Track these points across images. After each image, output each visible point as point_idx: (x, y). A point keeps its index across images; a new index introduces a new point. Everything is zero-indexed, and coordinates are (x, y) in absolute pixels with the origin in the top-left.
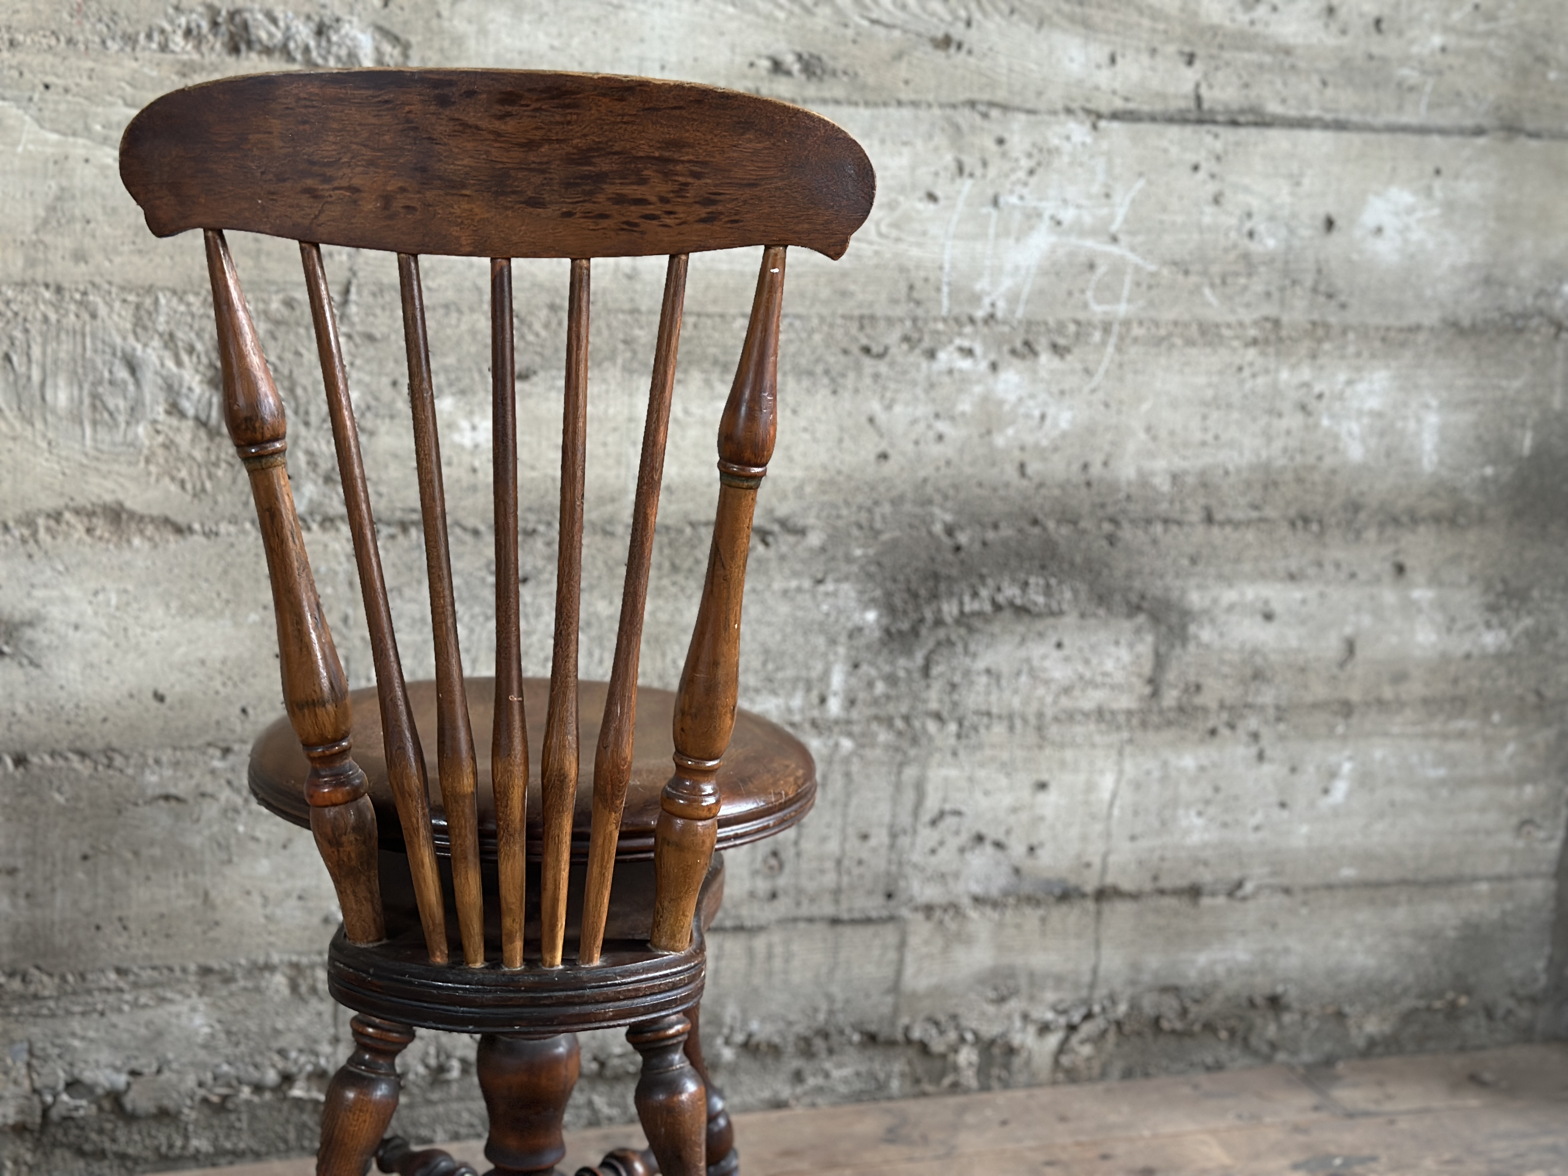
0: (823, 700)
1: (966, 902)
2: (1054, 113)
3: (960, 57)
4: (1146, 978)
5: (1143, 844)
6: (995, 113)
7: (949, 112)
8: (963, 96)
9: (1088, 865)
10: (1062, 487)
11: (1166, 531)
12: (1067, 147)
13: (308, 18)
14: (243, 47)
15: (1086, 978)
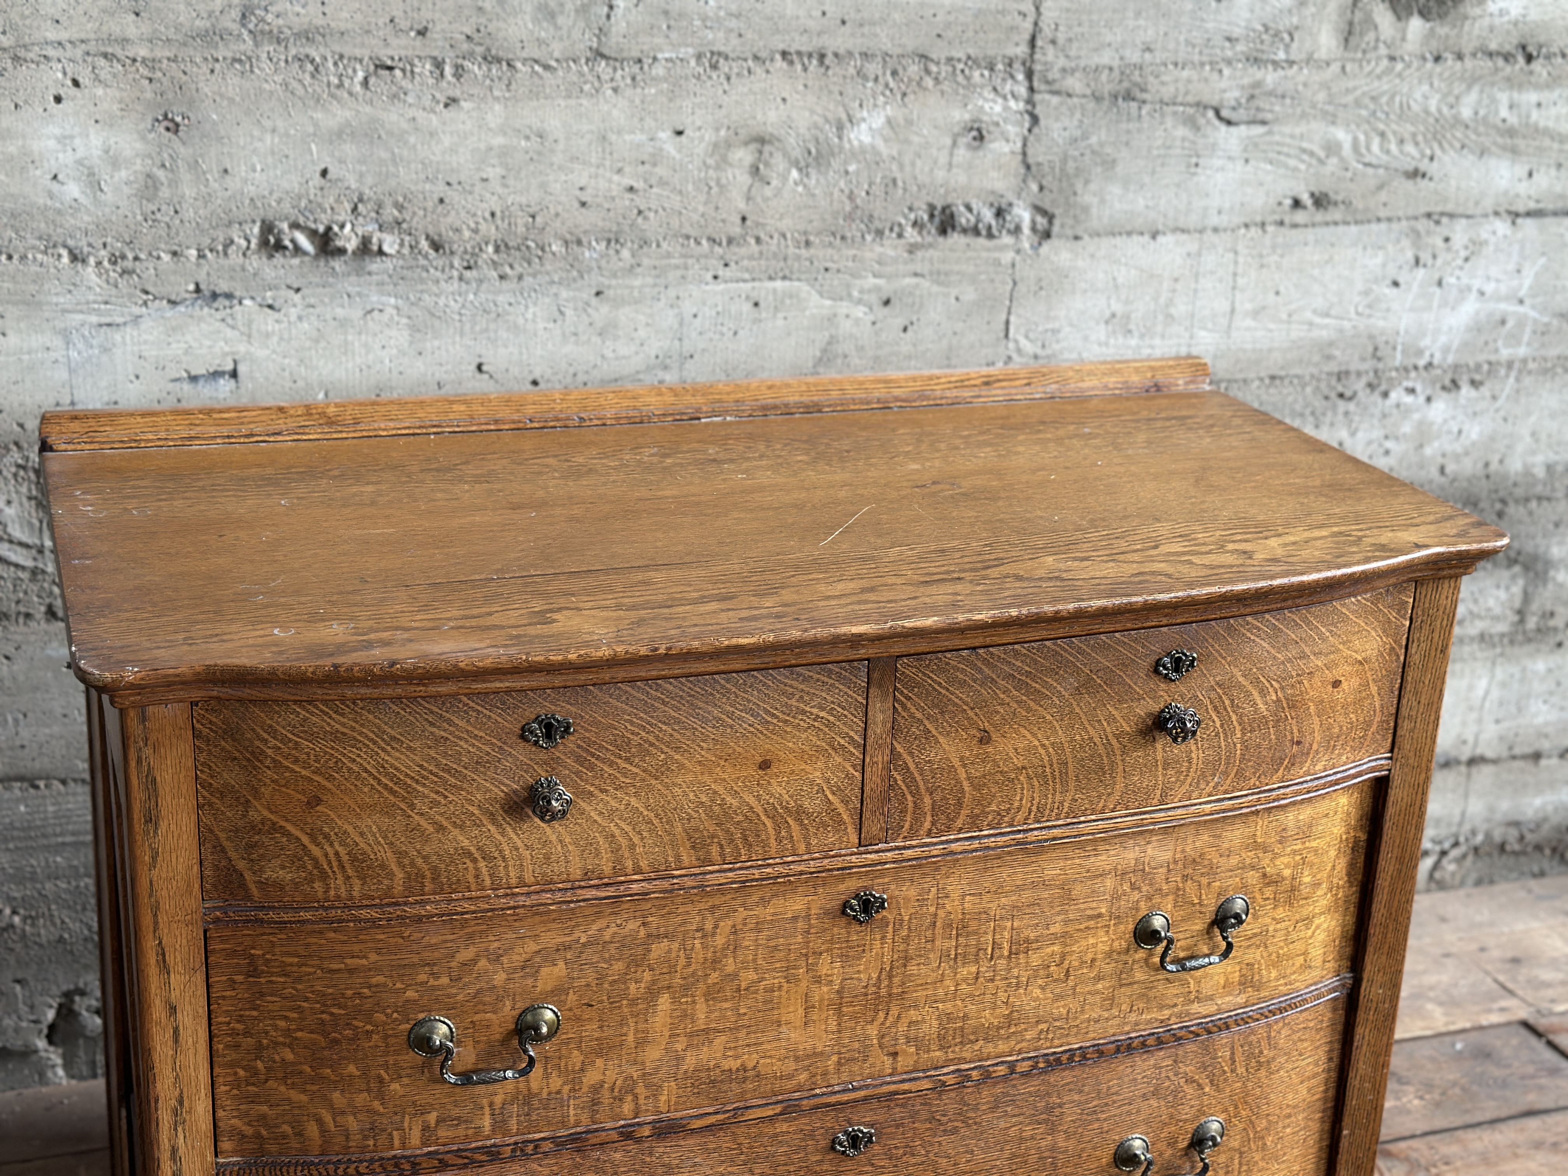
2: (1486, 216)
3: (1423, 183)
4: (1498, 817)
5: (1505, 725)
6: (1445, 220)
7: (1413, 223)
8: (1422, 210)
9: (1464, 742)
10: (1469, 480)
11: (1539, 505)
12: (1492, 239)
13: (992, 205)
14: (949, 230)
15: (1457, 819)
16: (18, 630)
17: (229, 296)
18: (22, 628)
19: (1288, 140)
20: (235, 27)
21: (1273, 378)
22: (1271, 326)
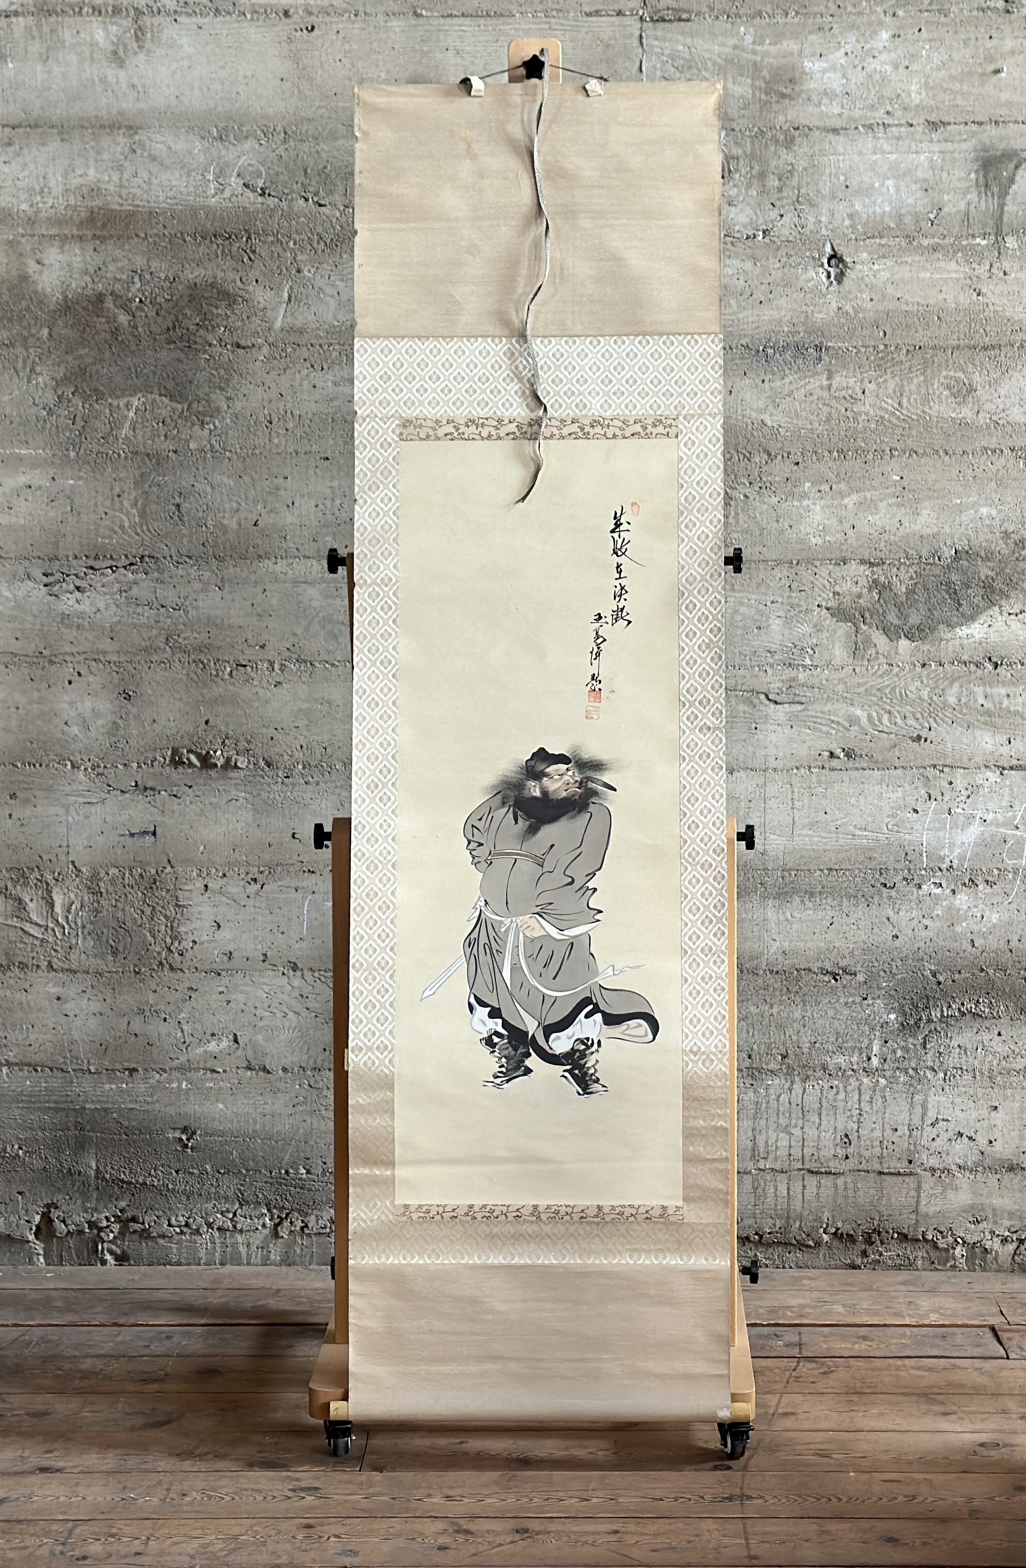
0: (869, 1059)
1: (954, 1167)
2: (978, 768)
3: (926, 745)
6: (946, 770)
7: (922, 770)
8: (928, 762)
10: (995, 952)
12: (986, 784)
16: (33, 976)
17: (153, 789)
18: (34, 974)
19: (820, 714)
20: (162, 645)
21: (831, 869)
22: (824, 835)
